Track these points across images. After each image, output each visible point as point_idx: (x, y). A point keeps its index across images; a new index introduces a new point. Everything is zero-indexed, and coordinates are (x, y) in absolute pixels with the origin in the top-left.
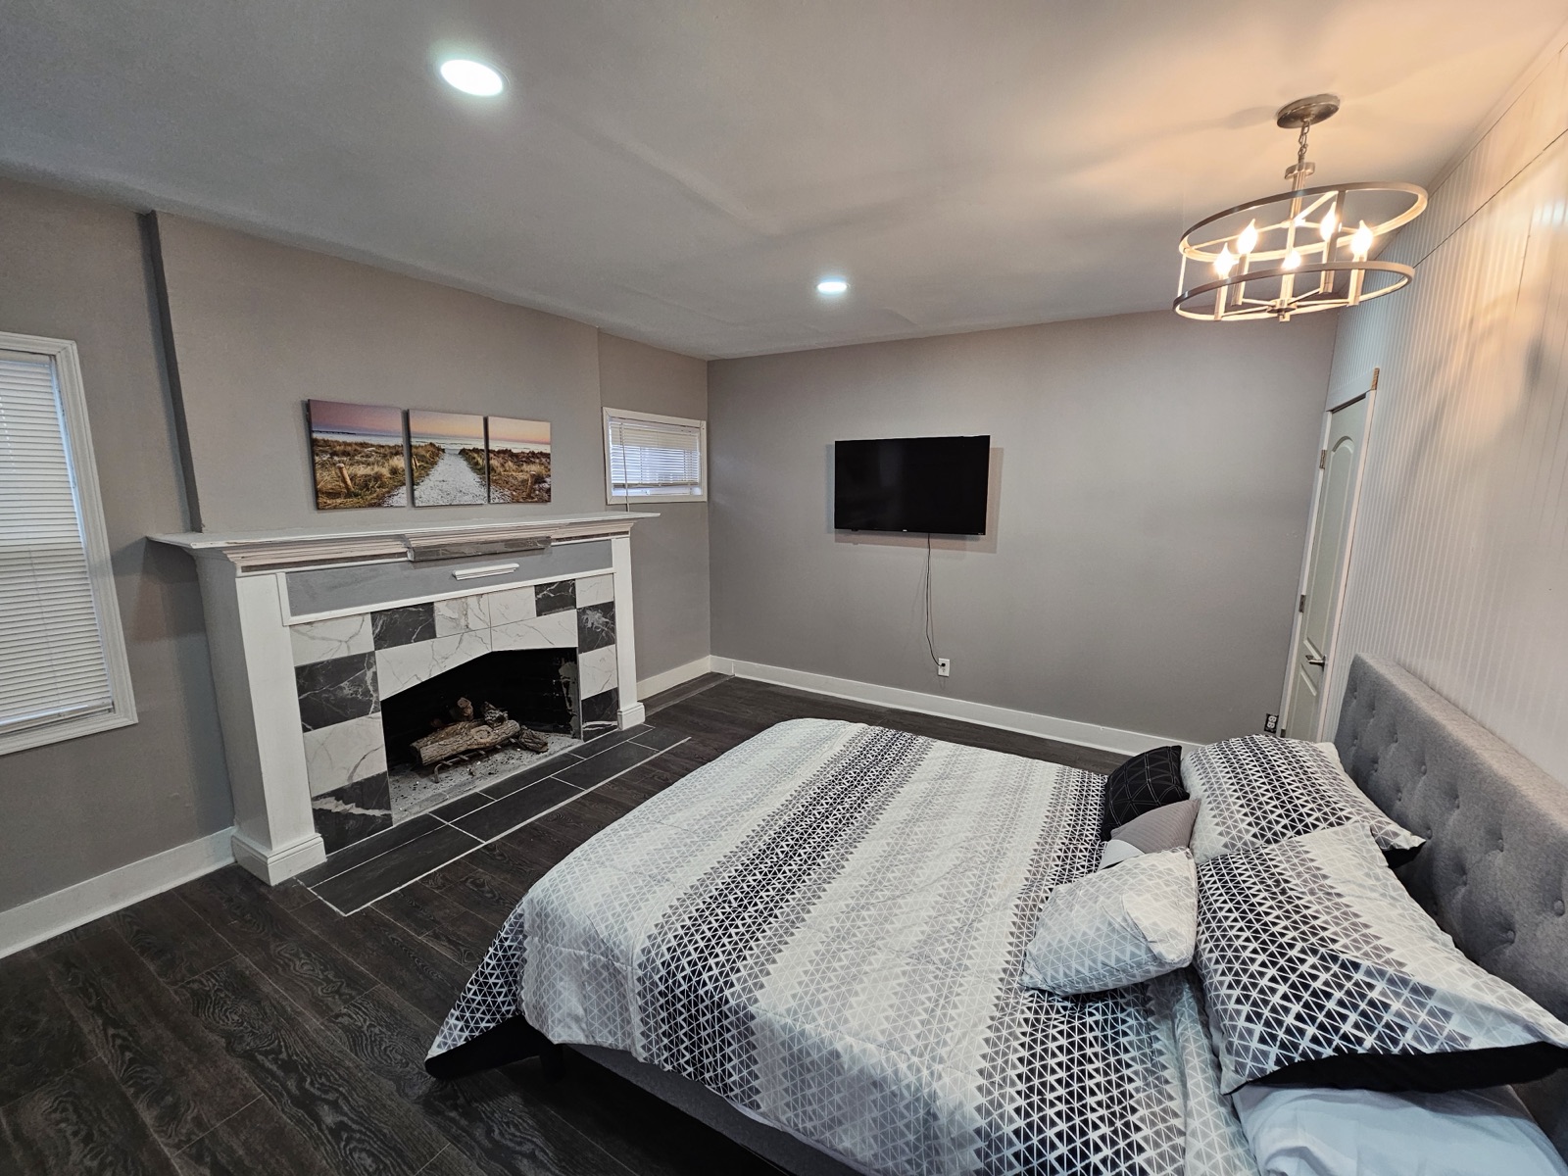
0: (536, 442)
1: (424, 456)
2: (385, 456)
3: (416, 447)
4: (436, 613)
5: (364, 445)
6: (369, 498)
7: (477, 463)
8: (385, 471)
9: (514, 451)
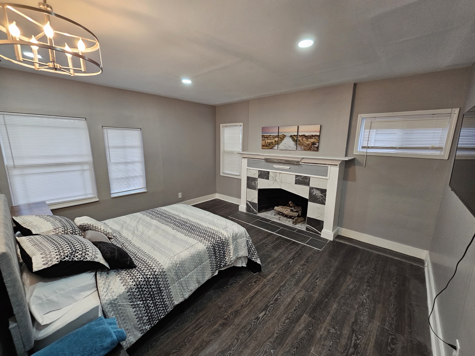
0: (314, 132)
1: (281, 138)
2: (274, 138)
3: (280, 135)
4: (270, 174)
5: (270, 136)
6: (270, 147)
7: (294, 139)
8: (274, 141)
9: (306, 135)
